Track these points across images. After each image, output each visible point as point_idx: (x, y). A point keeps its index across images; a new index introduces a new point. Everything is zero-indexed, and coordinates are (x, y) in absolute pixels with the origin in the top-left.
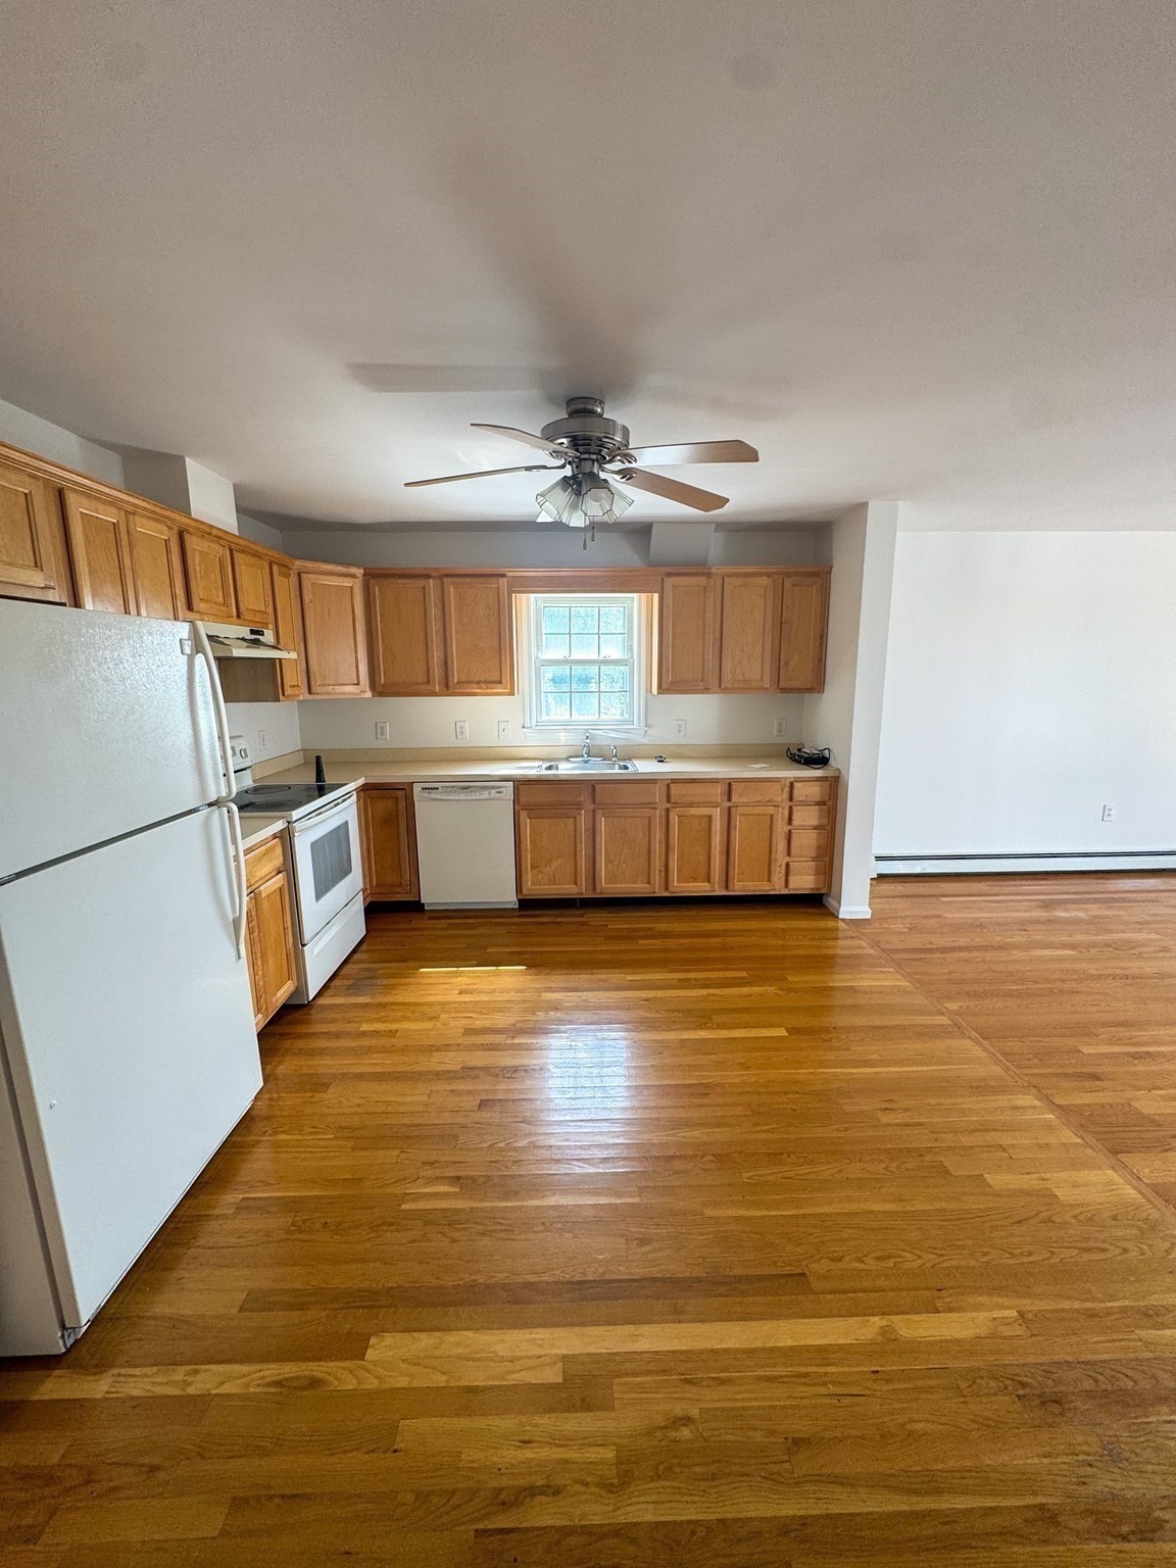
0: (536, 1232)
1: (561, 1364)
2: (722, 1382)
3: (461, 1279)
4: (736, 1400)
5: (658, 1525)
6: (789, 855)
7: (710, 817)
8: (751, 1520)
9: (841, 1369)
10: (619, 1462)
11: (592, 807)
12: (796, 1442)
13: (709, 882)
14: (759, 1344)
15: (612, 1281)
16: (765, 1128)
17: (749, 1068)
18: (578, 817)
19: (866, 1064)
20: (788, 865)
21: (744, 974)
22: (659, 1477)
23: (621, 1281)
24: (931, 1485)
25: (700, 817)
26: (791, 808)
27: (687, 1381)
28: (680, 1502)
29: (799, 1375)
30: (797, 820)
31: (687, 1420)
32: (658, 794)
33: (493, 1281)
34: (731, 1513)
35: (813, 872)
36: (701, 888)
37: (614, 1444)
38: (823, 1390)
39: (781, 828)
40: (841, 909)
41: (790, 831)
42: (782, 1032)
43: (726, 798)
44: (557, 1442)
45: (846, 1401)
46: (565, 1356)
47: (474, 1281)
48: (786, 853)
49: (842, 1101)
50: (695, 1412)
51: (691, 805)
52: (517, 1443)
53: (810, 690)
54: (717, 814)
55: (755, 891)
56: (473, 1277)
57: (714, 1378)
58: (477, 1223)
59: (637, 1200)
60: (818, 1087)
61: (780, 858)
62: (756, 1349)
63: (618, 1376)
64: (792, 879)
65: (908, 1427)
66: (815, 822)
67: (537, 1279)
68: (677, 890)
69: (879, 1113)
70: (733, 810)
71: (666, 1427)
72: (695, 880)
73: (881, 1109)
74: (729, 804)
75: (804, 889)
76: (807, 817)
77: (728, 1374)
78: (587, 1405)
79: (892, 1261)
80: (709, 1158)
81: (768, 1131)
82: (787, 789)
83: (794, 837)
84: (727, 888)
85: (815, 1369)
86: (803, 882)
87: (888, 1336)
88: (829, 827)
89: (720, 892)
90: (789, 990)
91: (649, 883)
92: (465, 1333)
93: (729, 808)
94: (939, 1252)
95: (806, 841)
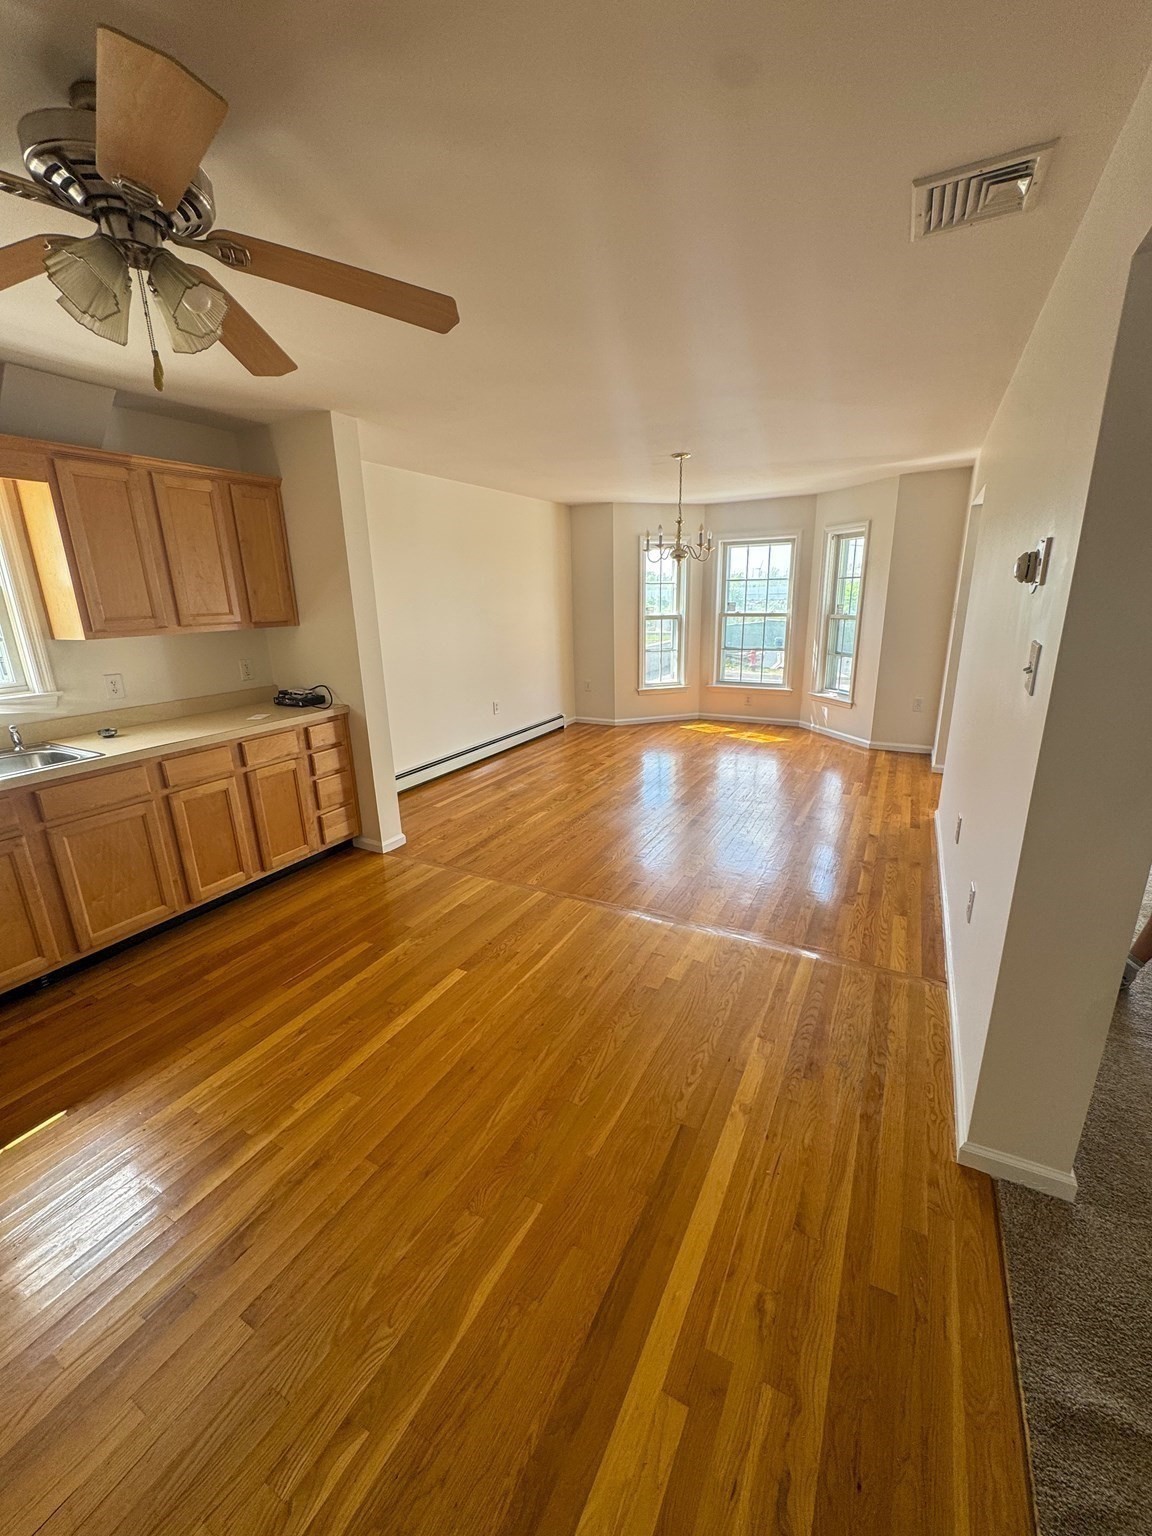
0: (505, 1345)
1: (670, 1398)
2: (740, 1245)
3: (506, 1494)
4: (757, 1246)
5: (832, 1377)
6: (318, 807)
7: (226, 792)
8: (841, 1295)
9: (759, 1156)
10: (777, 1387)
11: (38, 827)
12: (798, 1224)
13: (242, 869)
14: (721, 1197)
15: (611, 1288)
16: (542, 1055)
17: (474, 1021)
18: (16, 852)
19: (540, 955)
20: (319, 819)
21: (366, 945)
22: (797, 1353)
23: (615, 1277)
24: (840, 1159)
25: (213, 796)
26: (311, 758)
27: (731, 1274)
28: (819, 1345)
29: (754, 1188)
30: (320, 769)
31: (760, 1299)
32: (146, 782)
33: (534, 1442)
34: (834, 1306)
35: (345, 819)
36: (236, 880)
37: (760, 1383)
38: (768, 1179)
39: (305, 782)
40: (383, 844)
41: (315, 782)
42: (458, 975)
43: (239, 763)
44: (744, 1448)
45: (780, 1169)
46: (664, 1390)
47: (519, 1472)
48: (315, 807)
49: (560, 992)
50: (756, 1288)
51: (199, 783)
52: (732, 1503)
53: (285, 623)
54: (234, 787)
55: (293, 860)
56: (514, 1472)
57: (735, 1251)
58: (439, 1427)
59: (539, 1207)
60: (534, 996)
61: (311, 813)
62: (724, 1201)
63: (703, 1340)
64: (327, 832)
65: (806, 1146)
66: (337, 766)
67: (565, 1376)
68: (203, 896)
69: (585, 982)
70: (251, 775)
71: (761, 1320)
72: (224, 874)
73: (583, 980)
74: (244, 770)
75: (338, 839)
76: (328, 762)
77: (736, 1238)
78: (719, 1392)
79: (698, 1067)
80: (540, 1114)
81: (547, 1055)
82: (302, 737)
83: (320, 787)
84: (263, 869)
85: (753, 1172)
86: (337, 833)
87: (746, 1110)
88: (348, 768)
89: (258, 876)
90: (421, 935)
91: (163, 902)
92: (582, 1523)
93: (246, 774)
94: (705, 1039)
95: (331, 787)
